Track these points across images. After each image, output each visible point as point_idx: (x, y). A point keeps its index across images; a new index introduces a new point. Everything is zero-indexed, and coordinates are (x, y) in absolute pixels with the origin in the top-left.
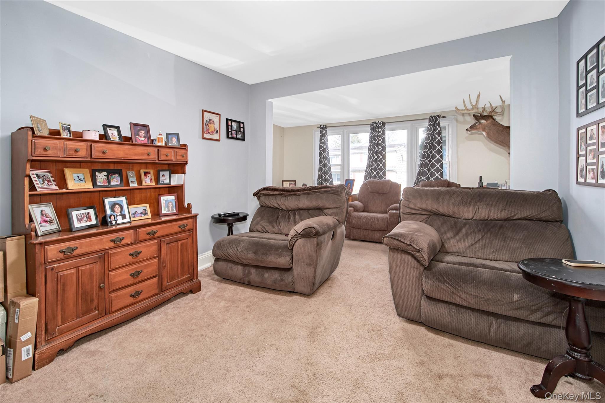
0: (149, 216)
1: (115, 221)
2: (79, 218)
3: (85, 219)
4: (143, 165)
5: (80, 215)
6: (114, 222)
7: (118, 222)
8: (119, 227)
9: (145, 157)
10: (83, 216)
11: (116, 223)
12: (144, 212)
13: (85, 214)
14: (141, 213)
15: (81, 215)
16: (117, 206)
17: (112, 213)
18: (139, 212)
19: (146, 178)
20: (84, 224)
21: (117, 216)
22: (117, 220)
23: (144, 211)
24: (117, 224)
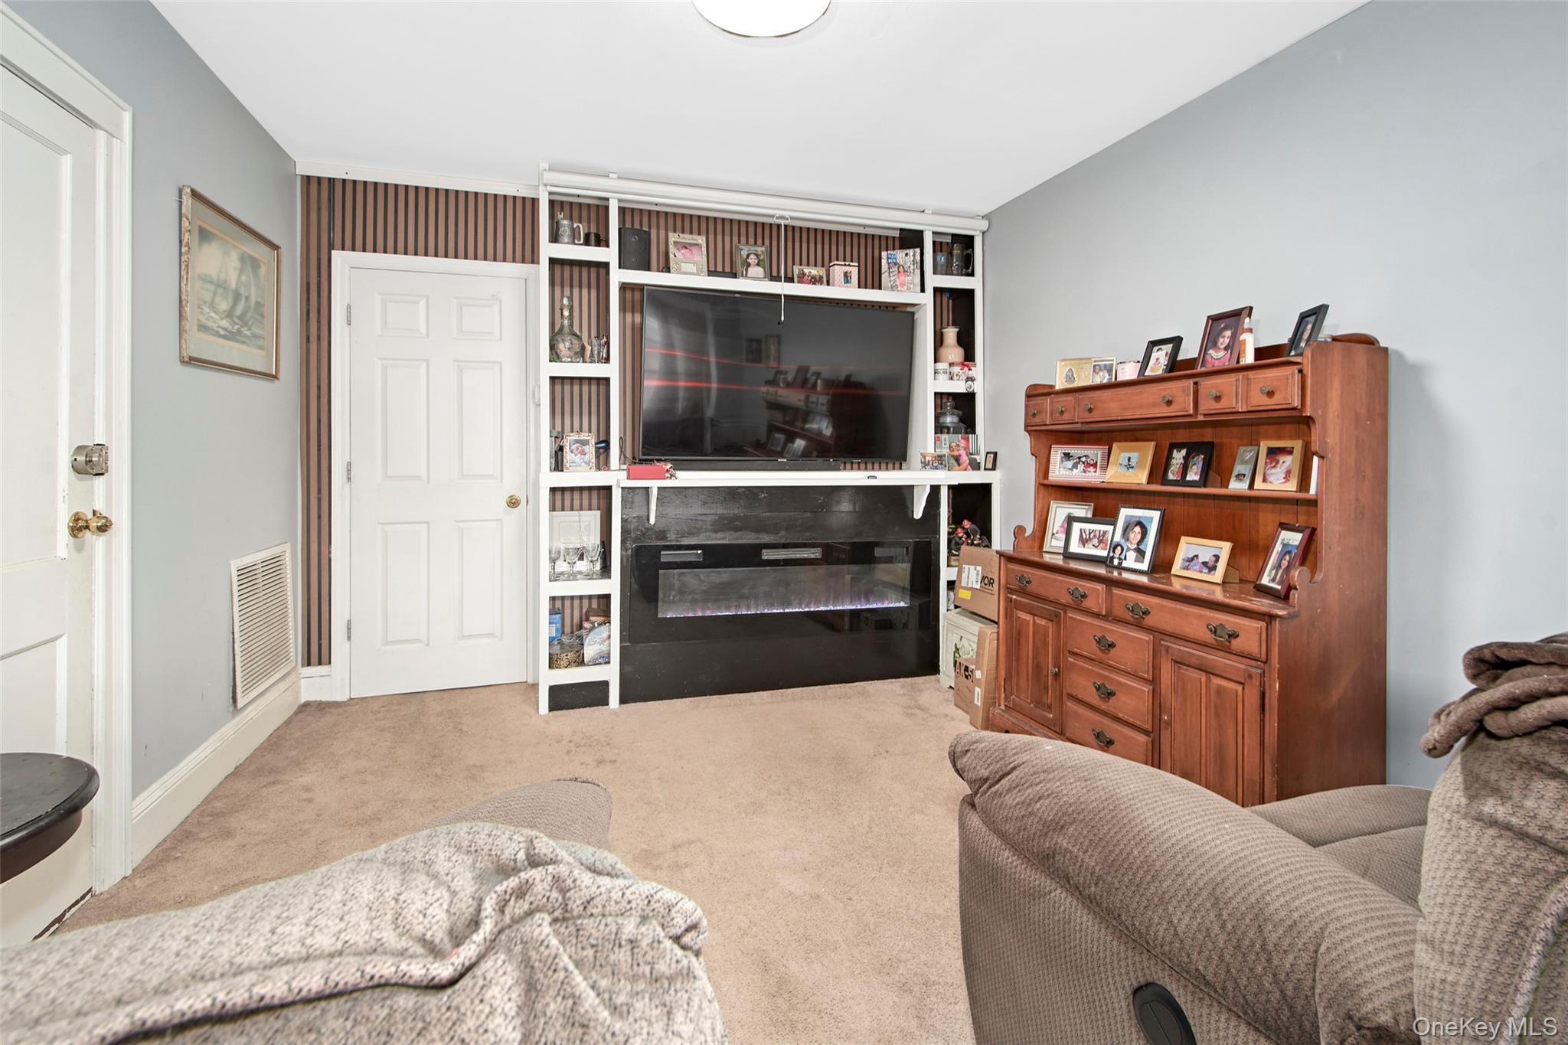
0: (1218, 576)
1: (1120, 559)
2: (1084, 536)
3: (1095, 541)
4: (1288, 427)
5: (1087, 533)
6: (1116, 562)
7: (1125, 564)
8: (1126, 575)
9: (1165, 411)
10: (1092, 535)
11: (1120, 564)
12: (1211, 564)
13: (1097, 533)
14: (1205, 564)
15: (1090, 534)
16: (1138, 529)
17: (1122, 542)
18: (1201, 560)
19: (1274, 467)
20: (1089, 550)
21: (1129, 549)
22: (1125, 559)
23: (1214, 559)
24: (1120, 568)
